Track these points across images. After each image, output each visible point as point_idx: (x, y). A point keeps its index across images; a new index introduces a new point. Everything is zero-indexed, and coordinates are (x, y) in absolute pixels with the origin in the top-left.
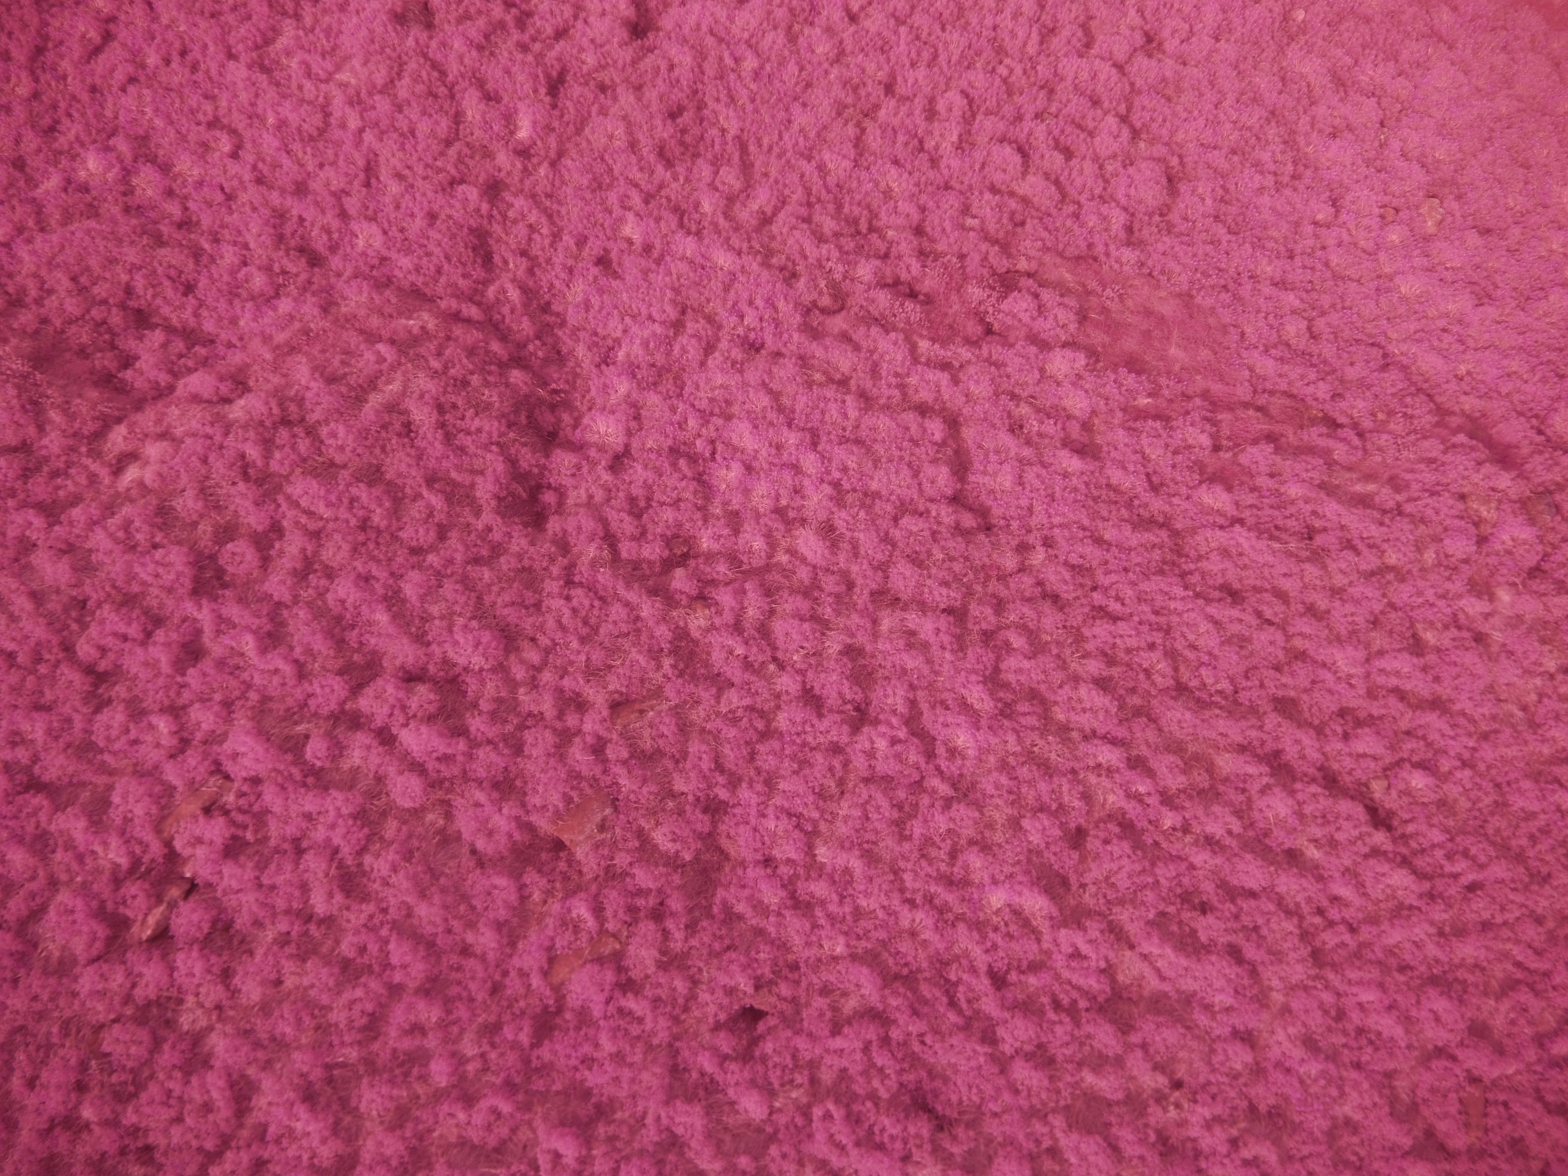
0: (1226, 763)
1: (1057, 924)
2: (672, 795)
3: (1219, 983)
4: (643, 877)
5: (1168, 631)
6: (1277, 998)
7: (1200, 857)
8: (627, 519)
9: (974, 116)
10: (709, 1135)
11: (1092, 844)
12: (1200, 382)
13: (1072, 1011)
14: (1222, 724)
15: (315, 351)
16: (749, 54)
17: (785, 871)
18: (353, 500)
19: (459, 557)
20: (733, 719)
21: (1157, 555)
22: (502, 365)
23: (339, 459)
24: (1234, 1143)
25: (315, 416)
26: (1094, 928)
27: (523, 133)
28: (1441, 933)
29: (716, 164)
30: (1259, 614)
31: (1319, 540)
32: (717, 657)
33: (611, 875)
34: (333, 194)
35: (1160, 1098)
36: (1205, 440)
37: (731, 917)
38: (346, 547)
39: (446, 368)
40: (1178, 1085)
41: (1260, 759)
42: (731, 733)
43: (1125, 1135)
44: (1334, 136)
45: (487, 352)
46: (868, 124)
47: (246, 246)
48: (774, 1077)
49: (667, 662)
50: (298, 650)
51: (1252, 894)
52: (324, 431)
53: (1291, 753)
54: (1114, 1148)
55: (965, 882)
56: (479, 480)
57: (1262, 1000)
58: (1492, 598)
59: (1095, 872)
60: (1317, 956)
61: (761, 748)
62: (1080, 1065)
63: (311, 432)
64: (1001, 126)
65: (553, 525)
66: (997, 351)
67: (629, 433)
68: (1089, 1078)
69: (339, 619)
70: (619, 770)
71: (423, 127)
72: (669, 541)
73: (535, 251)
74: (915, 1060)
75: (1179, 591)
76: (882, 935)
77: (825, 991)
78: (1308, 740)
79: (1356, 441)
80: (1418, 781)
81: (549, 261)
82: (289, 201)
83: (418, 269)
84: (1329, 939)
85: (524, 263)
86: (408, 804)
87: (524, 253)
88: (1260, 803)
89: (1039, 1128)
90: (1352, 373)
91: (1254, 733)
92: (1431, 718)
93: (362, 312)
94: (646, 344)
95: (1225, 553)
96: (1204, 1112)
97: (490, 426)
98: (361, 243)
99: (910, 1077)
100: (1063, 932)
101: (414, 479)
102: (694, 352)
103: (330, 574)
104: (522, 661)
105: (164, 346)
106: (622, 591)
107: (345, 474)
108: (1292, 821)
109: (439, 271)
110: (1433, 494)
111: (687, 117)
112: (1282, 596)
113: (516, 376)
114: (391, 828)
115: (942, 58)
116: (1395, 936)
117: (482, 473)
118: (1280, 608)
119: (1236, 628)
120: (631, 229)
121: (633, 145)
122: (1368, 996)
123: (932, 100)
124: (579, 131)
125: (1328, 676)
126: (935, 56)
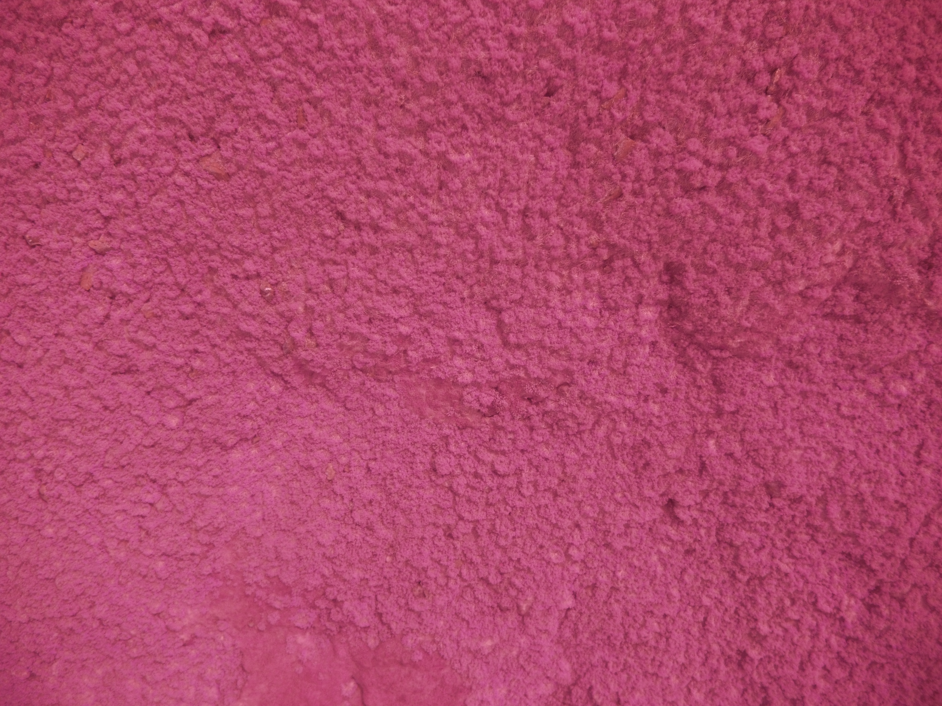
0: (392, 225)
1: (447, 152)
2: (592, 166)
3: (391, 144)
4: (598, 132)
5: (417, 271)
6: (371, 144)
7: (400, 187)
8: (631, 275)
9: (517, 487)
10: (559, 50)
11: (436, 184)
12: (413, 379)
13: (439, 122)
14: (396, 238)
15: (777, 318)
16: (619, 499)
17: (545, 148)
18: (744, 255)
19: (696, 241)
20: (574, 201)
21: (423, 302)
22: (697, 331)
23: (755, 272)
24: (382, 91)
25: (769, 288)
26: (434, 153)
27: (712, 443)
28: (319, 178)
29: (624, 445)
30: (386, 284)
31: (367, 318)
32: (584, 224)
33: (610, 130)
34: (789, 395)
35: (407, 100)
36: (410, 353)
37: (563, 126)
38: (742, 235)
39: (719, 323)
40: (402, 107)
41: (382, 228)
42: (574, 195)
43: (419, 85)
44: (371, 502)
45: (704, 335)
46: (562, 476)
47: (821, 362)
48: (539, 75)
49: (604, 218)
50: (749, 188)
51: (381, 178)
52: (763, 282)
53: (371, 233)
54: (422, 79)
55: (479, 159)
56: (695, 277)
57: (376, 142)
58: (306, 308)
59: (435, 174)
60: (359, 161)
61: (561, 192)
62: (435, 105)
63: (768, 281)
64: (505, 482)
65: (661, 266)
66: (494, 378)
67: (638, 313)
68: (431, 101)
69: (737, 206)
70: (614, 170)
71: (756, 435)
72: (613, 270)
73: (695, 390)
74: (491, 93)
75: (415, 288)
76: (507, 133)
77: (524, 108)
78: (366, 239)
79: (355, 363)
80: (328, 232)
81: (688, 386)
82: (808, 388)
83: (743, 368)
84: (355, 168)
85: (699, 383)
86: (692, 139)
87: (700, 387)
88: (381, 212)
89: (447, 80)
90: (357, 395)
91: (385, 237)
92: (324, 255)
93: (761, 342)
94: (638, 353)
95: (400, 306)
96: (393, 99)
97: (695, 301)
98: (772, 377)
99: (491, 86)
100: (444, 149)
101: (722, 271)
102: (617, 353)
103: (746, 223)
104: (661, 205)
105: (844, 309)
106: (627, 243)
107: (750, 265)
108: (370, 208)
109: (734, 370)
110: (328, 345)
111: (641, 463)
112: (379, 293)
113: (689, 327)
114: (697, 129)
115: (535, 511)
116: (334, 174)
117: (695, 281)
118: (380, 288)
119: (393, 277)
120: (656, 409)
121: (662, 446)
122: (341, 151)
123: (537, 490)
124: (687, 449)
125: (361, 265)
126: (538, 513)
